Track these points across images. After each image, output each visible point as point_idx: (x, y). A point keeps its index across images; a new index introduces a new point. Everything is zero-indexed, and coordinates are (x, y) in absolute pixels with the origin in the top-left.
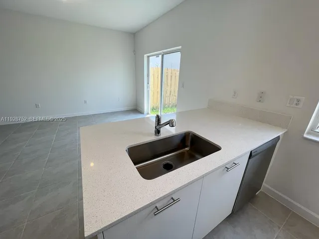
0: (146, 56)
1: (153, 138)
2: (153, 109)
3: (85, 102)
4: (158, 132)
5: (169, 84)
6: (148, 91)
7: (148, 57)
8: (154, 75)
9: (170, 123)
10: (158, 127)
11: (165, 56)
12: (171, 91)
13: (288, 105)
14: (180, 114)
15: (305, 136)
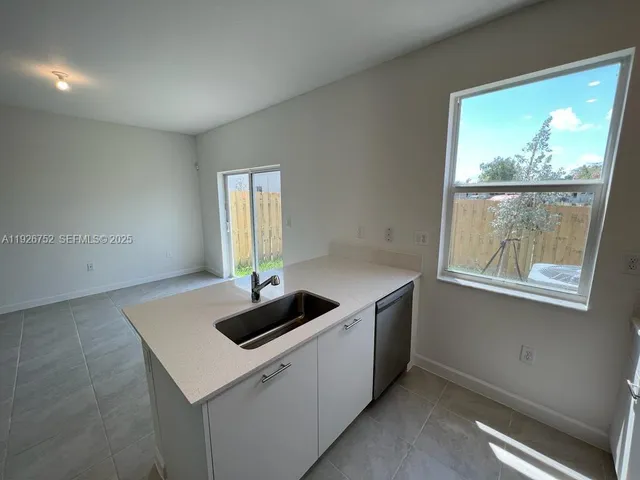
0: (219, 175)
1: (249, 306)
2: (240, 267)
3: (90, 267)
4: (256, 296)
5: (267, 220)
6: (228, 234)
7: (225, 176)
8: (236, 203)
9: (273, 281)
10: (255, 290)
11: (255, 176)
12: (270, 231)
13: (421, 243)
14: (288, 269)
15: (439, 277)
